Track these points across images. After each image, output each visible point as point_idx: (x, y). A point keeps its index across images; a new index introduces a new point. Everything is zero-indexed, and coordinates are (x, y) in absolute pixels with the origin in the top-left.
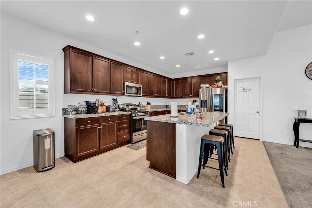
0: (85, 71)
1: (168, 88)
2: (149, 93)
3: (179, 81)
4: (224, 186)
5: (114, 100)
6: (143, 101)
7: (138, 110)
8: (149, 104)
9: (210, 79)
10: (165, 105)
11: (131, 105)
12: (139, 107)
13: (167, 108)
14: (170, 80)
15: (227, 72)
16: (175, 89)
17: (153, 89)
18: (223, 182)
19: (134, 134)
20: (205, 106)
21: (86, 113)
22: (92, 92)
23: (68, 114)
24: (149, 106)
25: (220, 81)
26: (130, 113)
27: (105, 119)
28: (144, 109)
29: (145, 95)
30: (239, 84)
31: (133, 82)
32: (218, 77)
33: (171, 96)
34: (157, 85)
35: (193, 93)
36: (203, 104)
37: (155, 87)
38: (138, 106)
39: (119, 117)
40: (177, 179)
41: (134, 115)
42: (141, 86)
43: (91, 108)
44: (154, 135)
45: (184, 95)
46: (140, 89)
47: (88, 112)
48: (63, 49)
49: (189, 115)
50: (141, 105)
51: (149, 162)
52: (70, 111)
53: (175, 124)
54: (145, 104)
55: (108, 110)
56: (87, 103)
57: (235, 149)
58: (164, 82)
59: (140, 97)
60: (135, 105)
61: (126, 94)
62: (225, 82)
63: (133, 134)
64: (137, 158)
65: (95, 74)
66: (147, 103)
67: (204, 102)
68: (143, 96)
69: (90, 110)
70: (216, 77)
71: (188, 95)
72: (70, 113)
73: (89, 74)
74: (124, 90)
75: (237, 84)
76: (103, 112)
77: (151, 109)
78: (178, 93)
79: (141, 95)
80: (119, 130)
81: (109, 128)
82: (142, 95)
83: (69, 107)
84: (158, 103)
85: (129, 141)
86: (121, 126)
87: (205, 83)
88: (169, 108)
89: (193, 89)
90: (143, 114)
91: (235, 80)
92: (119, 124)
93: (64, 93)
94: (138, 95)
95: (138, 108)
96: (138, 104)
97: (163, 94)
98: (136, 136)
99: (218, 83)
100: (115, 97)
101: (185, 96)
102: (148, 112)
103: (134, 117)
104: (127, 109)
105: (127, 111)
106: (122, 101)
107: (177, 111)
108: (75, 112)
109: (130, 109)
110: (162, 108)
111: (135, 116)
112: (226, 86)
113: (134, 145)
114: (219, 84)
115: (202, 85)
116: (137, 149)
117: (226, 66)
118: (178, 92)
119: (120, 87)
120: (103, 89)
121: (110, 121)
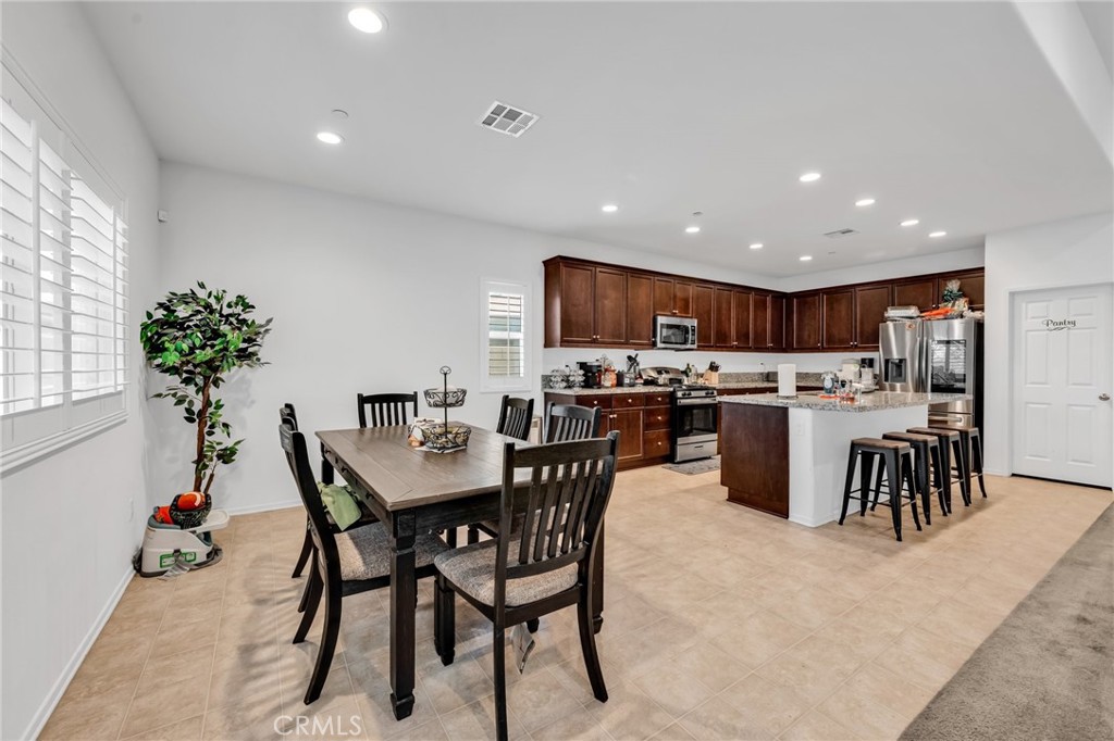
0: (582, 302)
1: (772, 323)
2: (713, 338)
3: (809, 299)
4: (899, 539)
5: (630, 358)
6: (699, 360)
7: (686, 383)
8: (713, 367)
9: (926, 291)
10: (762, 374)
11: (667, 371)
12: (687, 376)
13: (768, 381)
14: (779, 296)
15: (983, 269)
16: (798, 325)
17: (727, 326)
18: (898, 531)
19: (680, 441)
20: (900, 375)
21: (583, 387)
22: (594, 343)
23: (551, 387)
24: (713, 373)
25: (960, 296)
26: (672, 389)
27: (622, 399)
28: (701, 381)
29: (705, 344)
30: (1030, 306)
31: (674, 315)
32: (953, 286)
33: (783, 344)
34: (737, 315)
35: (861, 336)
36: (894, 370)
37: (733, 321)
38: (685, 373)
39: (649, 398)
40: (790, 519)
41: (679, 394)
42: (695, 322)
43: (591, 375)
44: (738, 433)
45: (828, 342)
46: (693, 330)
47: (587, 384)
48: (544, 262)
49: (826, 395)
50: (693, 371)
51: (727, 488)
52: (557, 382)
53: (787, 408)
54: (702, 367)
55: (620, 383)
56: (583, 366)
57: (988, 499)
58: (760, 305)
59: (692, 350)
60: (677, 371)
61: (659, 345)
62: (976, 302)
63: (679, 439)
64: (696, 486)
65: (599, 304)
66: (708, 367)
67: (896, 364)
68: (700, 348)
69: (591, 381)
70: (946, 285)
71: (842, 341)
72: (557, 386)
73: (590, 305)
74: (655, 336)
75: (1024, 305)
76: (612, 386)
77: (720, 382)
78: (806, 337)
79: (695, 346)
80: (647, 426)
81: (628, 420)
82: (698, 346)
83: (555, 374)
84: (739, 365)
85: (669, 458)
86: (652, 419)
87: (905, 304)
88: (772, 381)
89: (862, 323)
90: (703, 393)
91: (1012, 294)
92: (649, 413)
93: (546, 346)
94: (689, 346)
95: (685, 378)
96: (683, 369)
97: (755, 339)
98: (686, 446)
99: (950, 305)
100: (632, 353)
101: (833, 344)
102: (714, 389)
103: (682, 401)
104: (661, 381)
105: (660, 386)
106: (649, 360)
107: (795, 388)
108: (564, 384)
109: (667, 382)
110: (752, 381)
111: (684, 396)
112: (977, 314)
113: (681, 465)
114: (956, 308)
115: (892, 313)
116: (690, 473)
117: (979, 246)
118: (806, 333)
119: (646, 329)
120: (613, 336)
121: (630, 405)
